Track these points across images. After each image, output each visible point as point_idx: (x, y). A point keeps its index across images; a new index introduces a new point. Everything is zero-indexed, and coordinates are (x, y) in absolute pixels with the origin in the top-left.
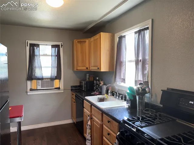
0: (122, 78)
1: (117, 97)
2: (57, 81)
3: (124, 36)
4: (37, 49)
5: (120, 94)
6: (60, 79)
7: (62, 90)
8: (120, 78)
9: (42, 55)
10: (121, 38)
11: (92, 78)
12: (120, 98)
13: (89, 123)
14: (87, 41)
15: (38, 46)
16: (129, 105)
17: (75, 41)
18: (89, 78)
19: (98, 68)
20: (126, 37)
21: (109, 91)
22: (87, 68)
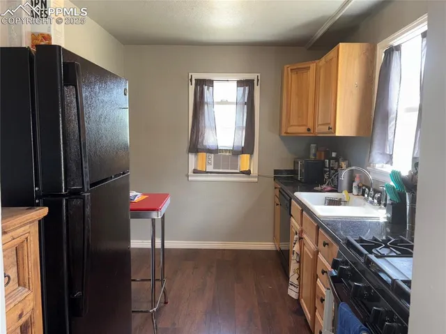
0: (388, 153)
1: (370, 199)
2: (246, 157)
3: (398, 48)
4: (208, 89)
5: (376, 191)
6: (251, 153)
7: (253, 177)
8: (383, 154)
9: (218, 103)
10: (390, 52)
11: (323, 153)
12: (376, 201)
13: (296, 248)
14: (313, 66)
15: (210, 83)
16: (389, 216)
17: (287, 68)
18: (315, 155)
19: (329, 128)
20: (402, 48)
21: (355, 184)
22: (309, 130)
